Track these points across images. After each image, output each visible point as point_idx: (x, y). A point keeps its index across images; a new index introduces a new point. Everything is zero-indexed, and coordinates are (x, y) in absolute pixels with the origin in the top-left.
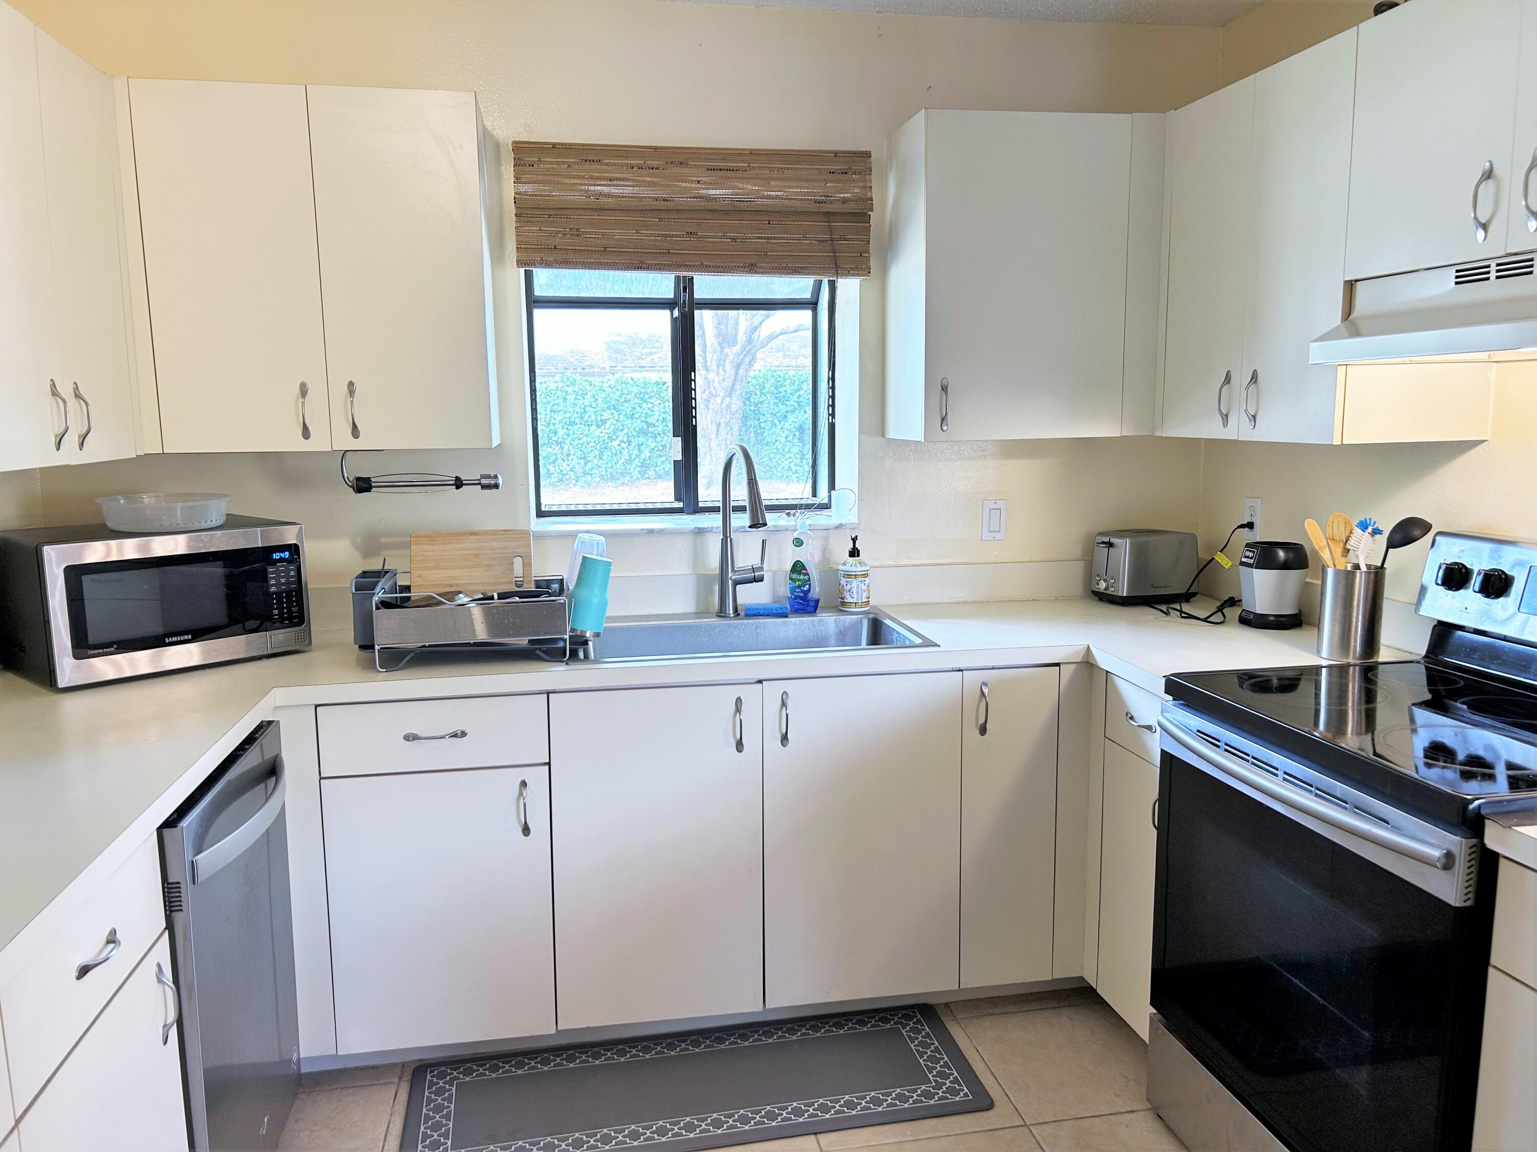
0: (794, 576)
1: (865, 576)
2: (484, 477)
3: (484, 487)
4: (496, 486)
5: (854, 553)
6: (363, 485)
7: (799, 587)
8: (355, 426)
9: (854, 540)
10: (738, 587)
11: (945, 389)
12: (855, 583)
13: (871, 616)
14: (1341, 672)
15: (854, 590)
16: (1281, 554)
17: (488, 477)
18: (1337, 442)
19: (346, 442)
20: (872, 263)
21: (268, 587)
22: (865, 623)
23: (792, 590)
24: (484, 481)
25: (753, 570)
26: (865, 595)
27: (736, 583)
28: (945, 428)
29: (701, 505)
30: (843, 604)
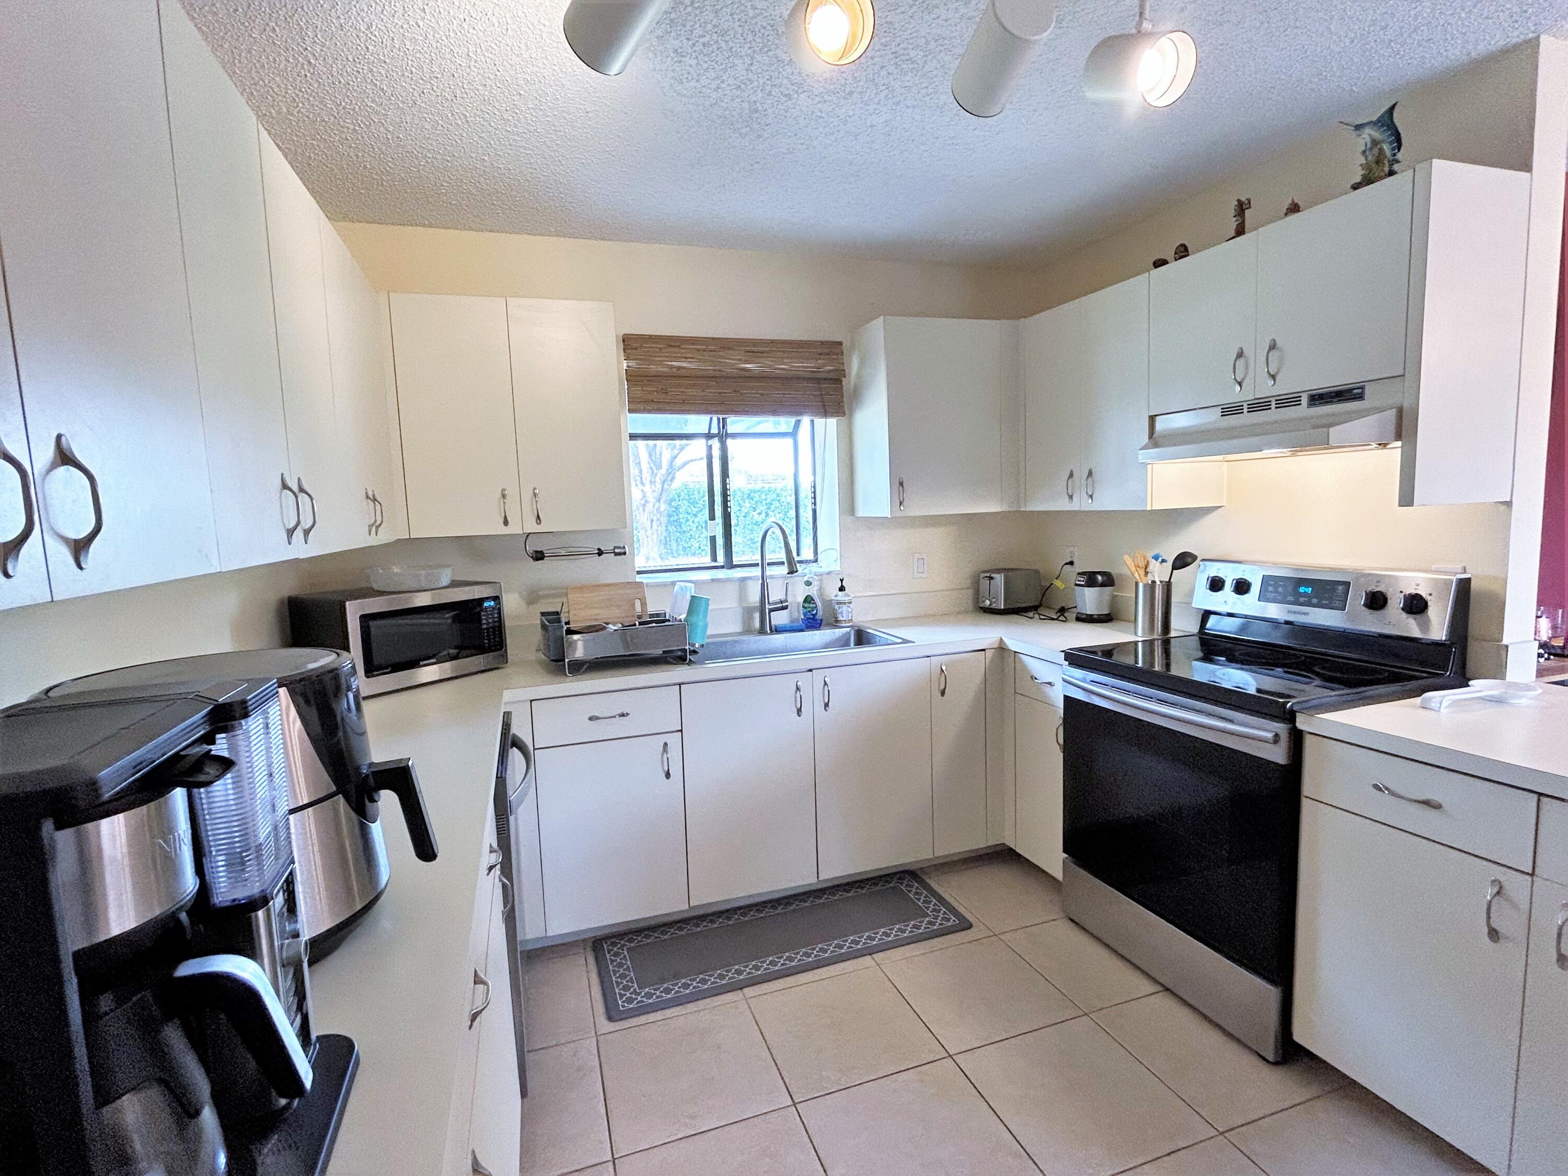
0: (806, 605)
1: (850, 603)
2: (615, 548)
3: (617, 554)
4: (625, 553)
5: (842, 589)
6: (539, 556)
7: (809, 611)
8: (538, 517)
9: (842, 580)
10: (772, 613)
11: (901, 484)
12: (844, 608)
13: (856, 628)
14: (1149, 644)
15: (844, 612)
16: (1100, 578)
17: (619, 548)
18: (1149, 508)
19: (531, 527)
20: (846, 409)
21: (481, 624)
22: (853, 632)
23: (805, 614)
24: (617, 551)
25: (782, 602)
26: (850, 615)
27: (771, 611)
28: (902, 508)
29: (734, 563)
30: (837, 621)
